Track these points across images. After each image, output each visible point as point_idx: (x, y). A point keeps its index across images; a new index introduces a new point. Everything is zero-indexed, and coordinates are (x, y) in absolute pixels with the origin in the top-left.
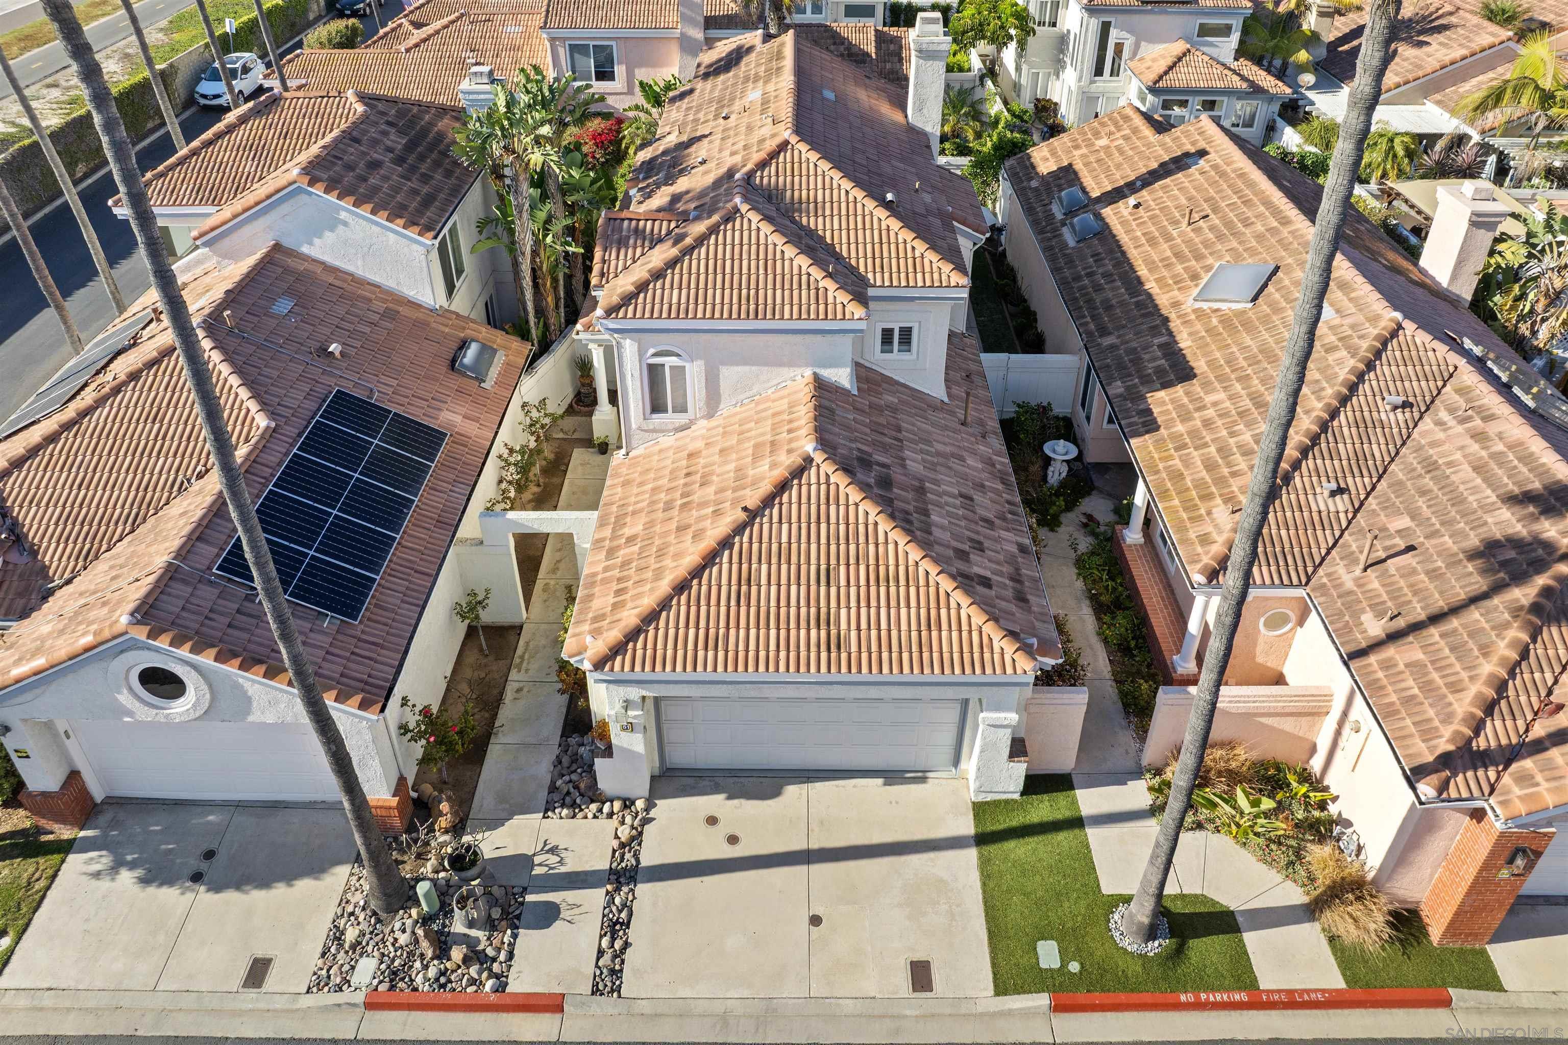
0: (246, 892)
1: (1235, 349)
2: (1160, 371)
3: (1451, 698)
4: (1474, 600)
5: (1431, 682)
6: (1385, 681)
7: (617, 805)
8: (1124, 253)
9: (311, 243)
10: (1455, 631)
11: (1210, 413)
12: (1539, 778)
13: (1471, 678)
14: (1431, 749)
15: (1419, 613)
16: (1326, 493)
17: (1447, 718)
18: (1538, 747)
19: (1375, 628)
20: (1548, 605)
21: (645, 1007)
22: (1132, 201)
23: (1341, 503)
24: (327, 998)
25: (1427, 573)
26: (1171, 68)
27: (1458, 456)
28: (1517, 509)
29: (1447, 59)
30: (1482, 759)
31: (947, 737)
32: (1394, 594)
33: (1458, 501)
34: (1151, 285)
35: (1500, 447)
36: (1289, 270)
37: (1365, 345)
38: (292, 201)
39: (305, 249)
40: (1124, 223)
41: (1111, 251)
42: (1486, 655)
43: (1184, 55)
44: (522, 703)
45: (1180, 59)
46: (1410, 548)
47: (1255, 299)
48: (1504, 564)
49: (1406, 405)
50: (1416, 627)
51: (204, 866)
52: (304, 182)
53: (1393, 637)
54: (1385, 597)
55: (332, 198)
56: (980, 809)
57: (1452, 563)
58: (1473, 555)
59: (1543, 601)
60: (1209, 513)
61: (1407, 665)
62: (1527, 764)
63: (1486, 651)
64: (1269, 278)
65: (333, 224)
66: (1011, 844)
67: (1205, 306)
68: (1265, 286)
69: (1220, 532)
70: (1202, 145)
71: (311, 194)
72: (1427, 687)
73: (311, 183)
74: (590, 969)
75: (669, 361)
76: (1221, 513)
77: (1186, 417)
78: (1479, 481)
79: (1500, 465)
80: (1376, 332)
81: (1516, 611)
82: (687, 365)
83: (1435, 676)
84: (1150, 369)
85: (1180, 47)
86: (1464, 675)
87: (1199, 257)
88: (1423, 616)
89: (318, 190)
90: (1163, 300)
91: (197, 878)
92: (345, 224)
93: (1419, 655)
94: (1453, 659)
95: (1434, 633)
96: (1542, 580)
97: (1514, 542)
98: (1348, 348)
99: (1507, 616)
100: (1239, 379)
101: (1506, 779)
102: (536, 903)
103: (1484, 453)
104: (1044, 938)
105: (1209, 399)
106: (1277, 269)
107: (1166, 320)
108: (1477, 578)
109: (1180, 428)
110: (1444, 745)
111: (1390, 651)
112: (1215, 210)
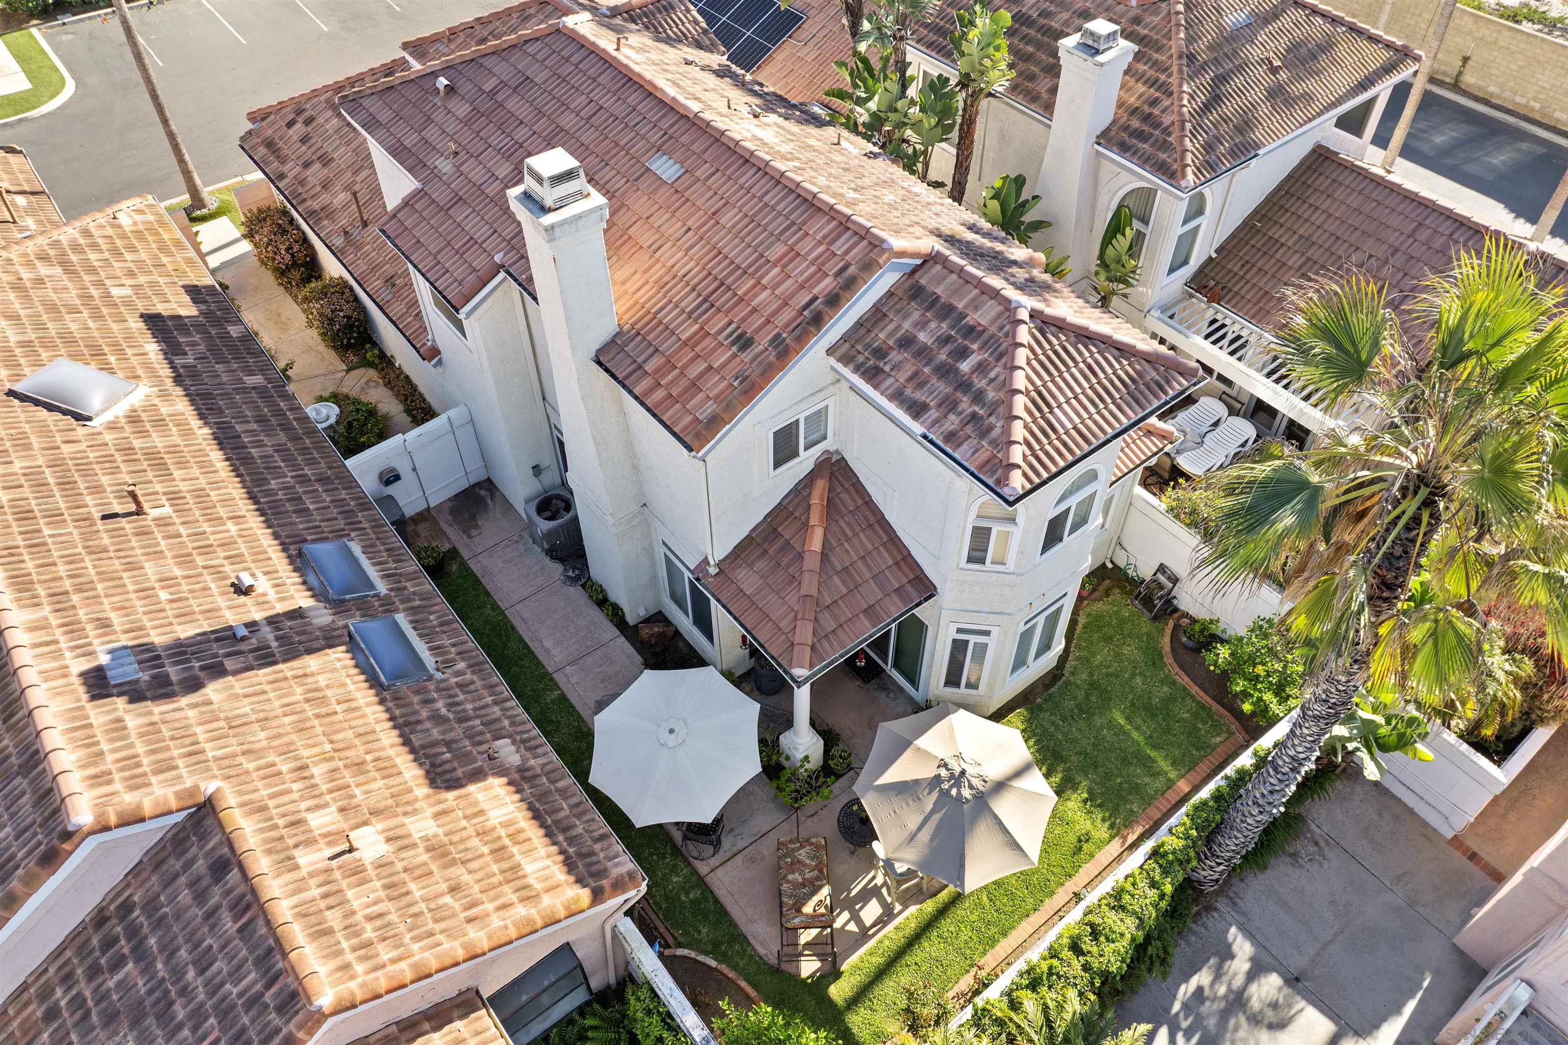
11: (127, 281)
77: (154, 286)
84: (195, 340)
112: (88, 524)
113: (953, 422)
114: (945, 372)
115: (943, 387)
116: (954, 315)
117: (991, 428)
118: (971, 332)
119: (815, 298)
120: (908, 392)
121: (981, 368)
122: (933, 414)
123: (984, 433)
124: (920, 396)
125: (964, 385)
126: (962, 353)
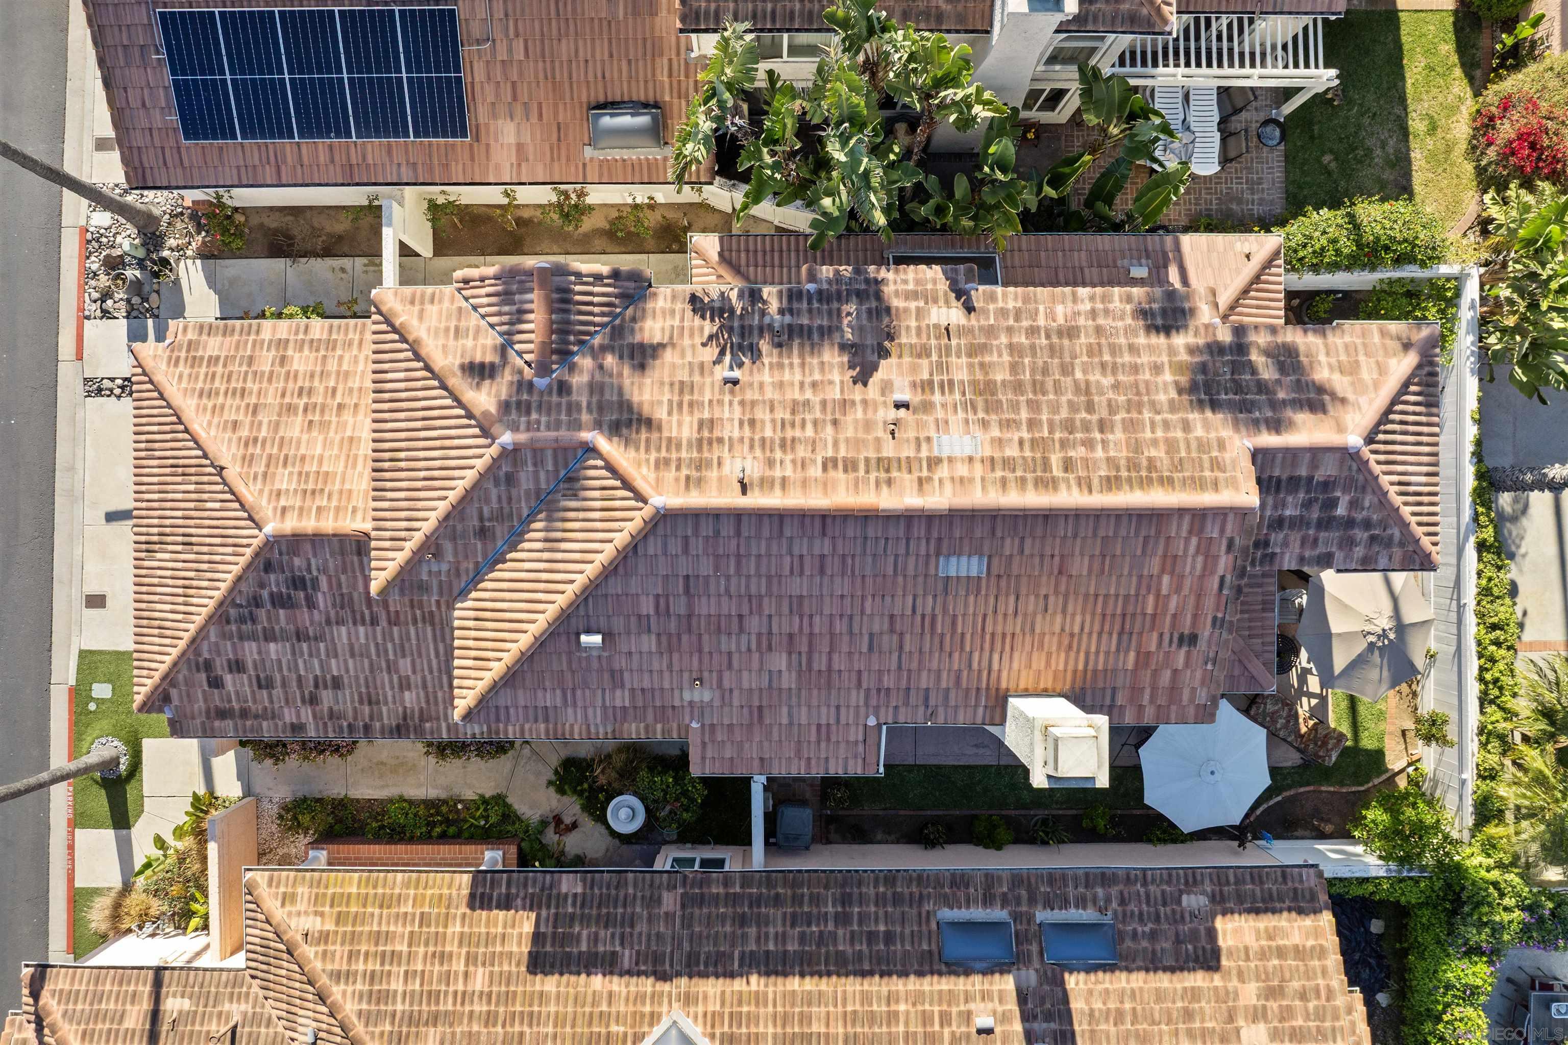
3: (83, 1028)
5: (103, 1021)
6: (124, 990)
19: (173, 1005)
21: (80, 415)
44: (330, 275)
53: (155, 1015)
54: (197, 1028)
61: (126, 1012)
74: (100, 375)
83: (107, 1027)
93: (129, 1025)
102: (146, 328)
104: (113, 689)
109: (456, 928)
111: (146, 1005)
113: (1359, 552)
114: (1325, 523)
115: (1335, 535)
116: (1303, 483)
117: (1391, 537)
118: (1326, 485)
119: (1222, 578)
120: (1307, 554)
121: (1354, 504)
122: (1339, 556)
123: (1388, 543)
124: (1321, 549)
125: (1350, 523)
126: (1332, 503)
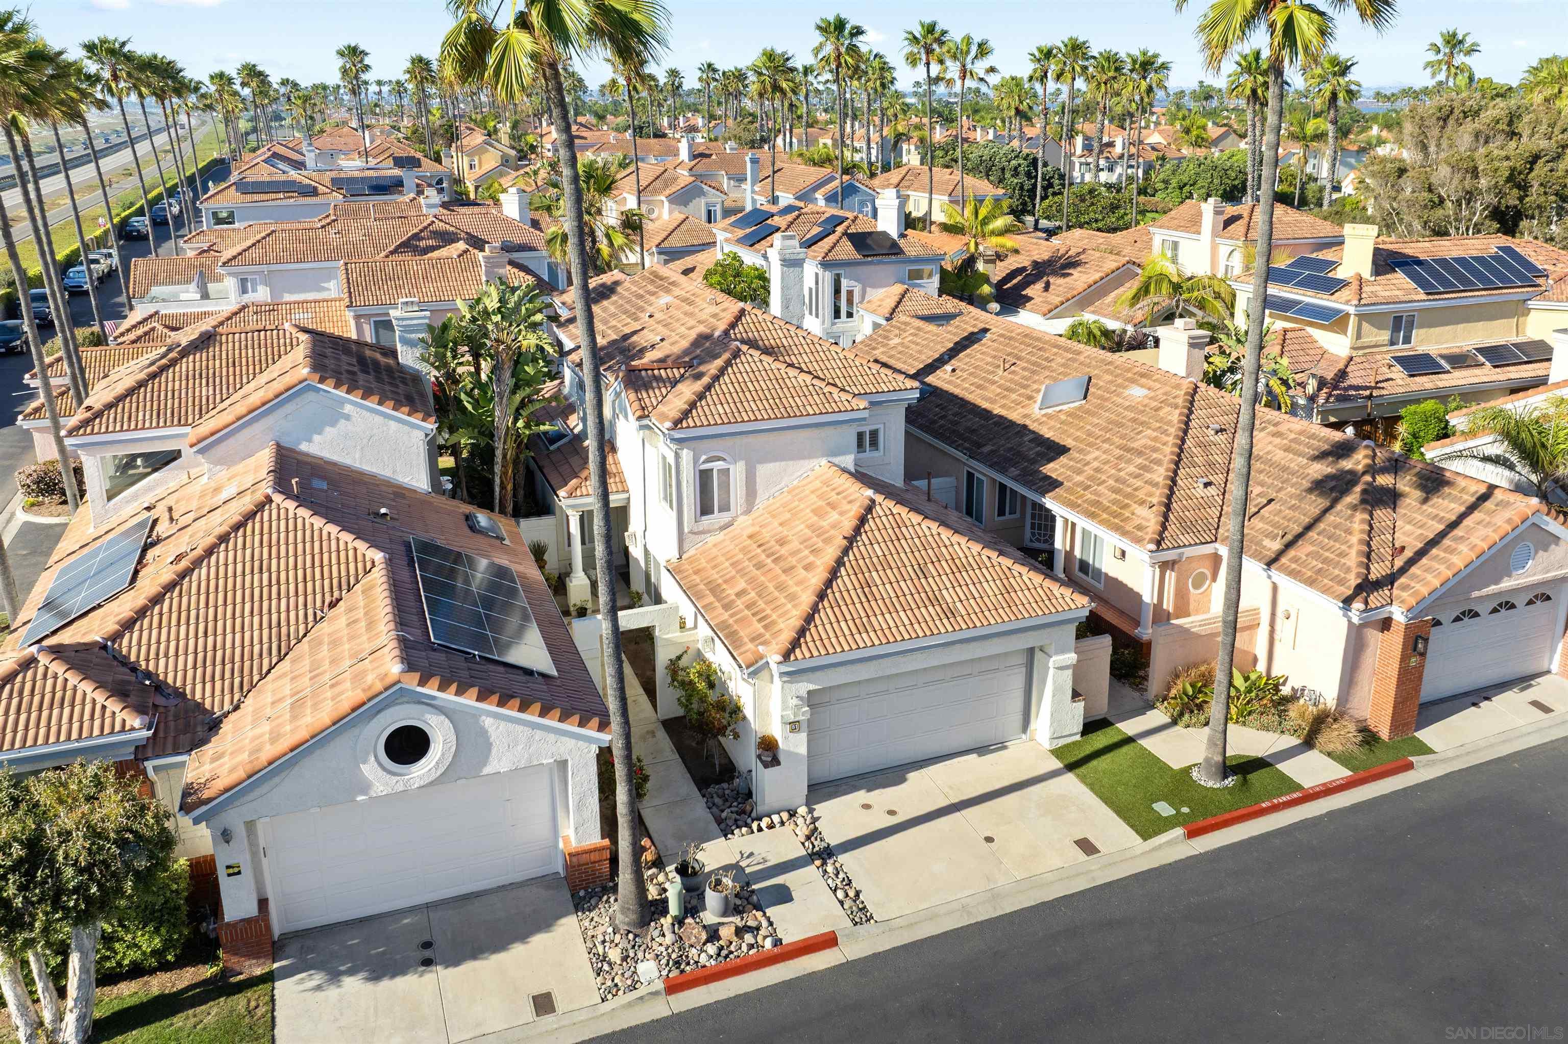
0: (486, 959)
1: (1089, 427)
2: (1038, 454)
3: (1343, 561)
4: (1326, 511)
5: (1327, 558)
6: (1299, 568)
7: (785, 816)
8: (962, 399)
9: (310, 441)
10: (1324, 529)
11: (1095, 464)
12: (1413, 584)
13: (1349, 547)
14: (1348, 588)
15: (1298, 529)
16: (1201, 486)
17: (1348, 570)
18: (1403, 570)
19: (1276, 545)
20: (1369, 498)
21: (901, 921)
22: (948, 368)
23: (1212, 490)
24: (623, 998)
25: (1290, 508)
26: (899, 303)
27: (1270, 448)
28: (1323, 461)
29: (1091, 281)
30: (1377, 585)
31: (1017, 704)
32: (1276, 525)
33: (1285, 469)
34: (997, 410)
35: (1293, 436)
36: (1098, 377)
37: (1180, 401)
38: (298, 399)
39: (304, 447)
40: (949, 382)
41: (952, 401)
42: (1350, 533)
43: (905, 292)
45: (903, 296)
46: (1270, 501)
47: (1085, 397)
48: (1332, 489)
49: (1222, 430)
50: (1299, 536)
51: (428, 953)
52: (314, 381)
53: (1289, 545)
54: (1271, 529)
55: (341, 393)
56: (1057, 753)
57: (1301, 499)
58: (1310, 490)
59: (1366, 497)
60: (1133, 514)
61: (1307, 555)
62: (1403, 580)
63: (1349, 532)
64: (1088, 385)
65: (335, 417)
66: (1094, 763)
67: (1050, 411)
68: (1087, 389)
69: (1148, 520)
70: (981, 326)
71: (319, 390)
72: (1326, 561)
73: (322, 380)
74: (840, 911)
75: (717, 465)
76: (1143, 511)
77: (1079, 472)
78: (1291, 456)
79: (1300, 444)
80: (1183, 393)
81: (1354, 508)
82: (732, 467)
83: (1327, 554)
84: (1032, 454)
85: (898, 289)
86: (1344, 547)
87: (1025, 387)
88: (1301, 530)
89: (327, 387)
90: (1015, 416)
91: (428, 962)
92: (347, 417)
93: (1311, 548)
94: (1332, 543)
95: (1312, 534)
96: (1358, 489)
97: (1328, 478)
98: (1170, 405)
99: (1349, 512)
100: (1103, 442)
101: (1395, 592)
102: (765, 888)
103: (1285, 441)
104: (1154, 801)
105: (1089, 458)
106: (1090, 378)
107: (1025, 427)
108: (1320, 500)
109: (1079, 478)
110: (1353, 581)
111: (1292, 553)
112: (1019, 358)
